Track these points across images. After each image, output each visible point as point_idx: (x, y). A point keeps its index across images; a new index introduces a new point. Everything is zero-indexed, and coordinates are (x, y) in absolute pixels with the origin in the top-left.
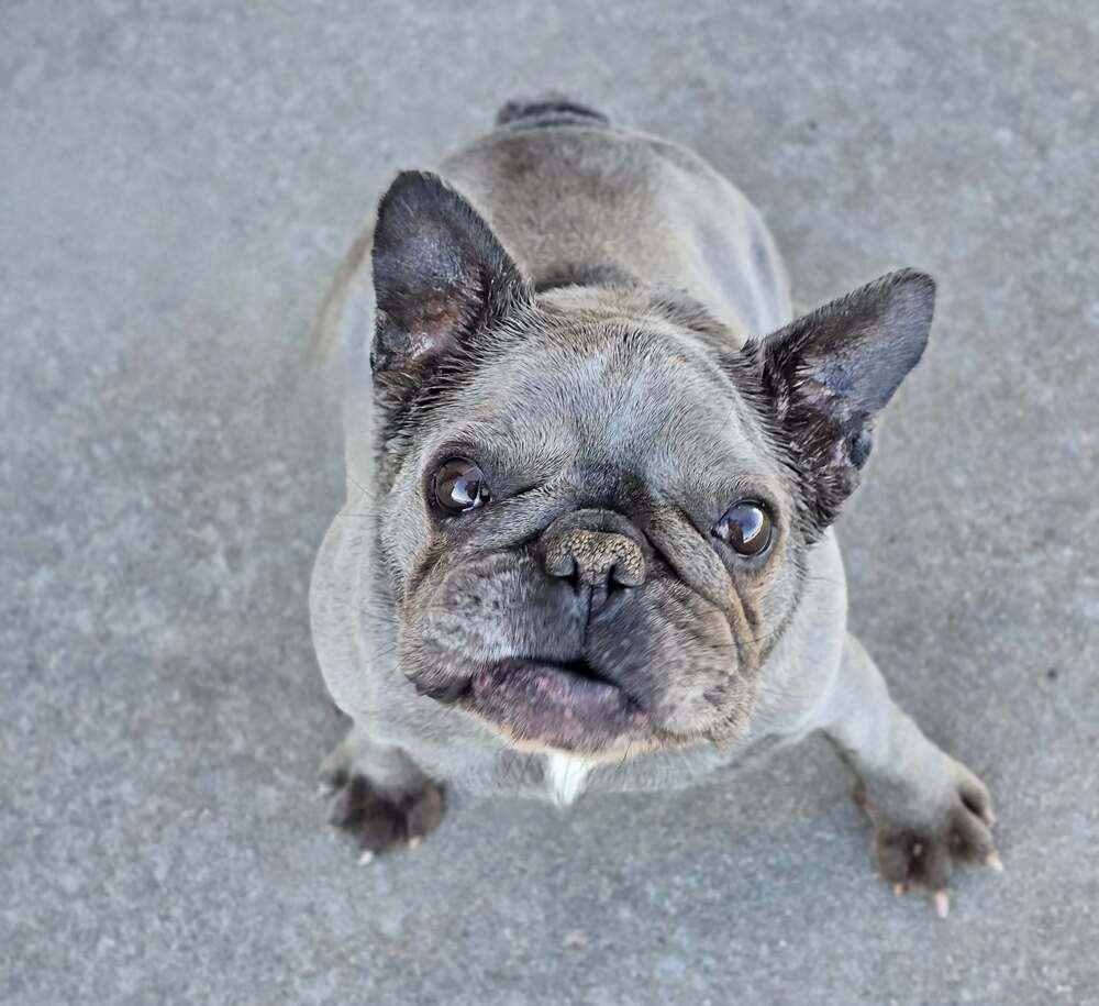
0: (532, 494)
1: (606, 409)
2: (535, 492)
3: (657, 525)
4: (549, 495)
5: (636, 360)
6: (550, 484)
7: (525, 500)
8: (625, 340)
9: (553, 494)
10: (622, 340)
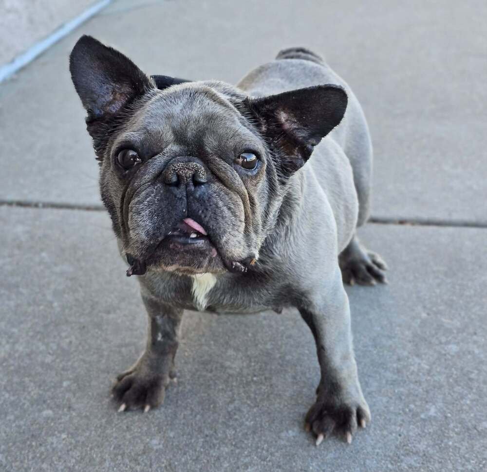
0: (158, 156)
1: (185, 123)
2: (159, 155)
3: (209, 162)
4: (165, 155)
5: (194, 103)
6: (165, 151)
7: (156, 159)
8: (190, 96)
9: (166, 155)
10: (189, 96)
